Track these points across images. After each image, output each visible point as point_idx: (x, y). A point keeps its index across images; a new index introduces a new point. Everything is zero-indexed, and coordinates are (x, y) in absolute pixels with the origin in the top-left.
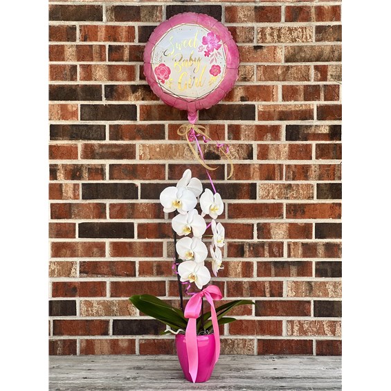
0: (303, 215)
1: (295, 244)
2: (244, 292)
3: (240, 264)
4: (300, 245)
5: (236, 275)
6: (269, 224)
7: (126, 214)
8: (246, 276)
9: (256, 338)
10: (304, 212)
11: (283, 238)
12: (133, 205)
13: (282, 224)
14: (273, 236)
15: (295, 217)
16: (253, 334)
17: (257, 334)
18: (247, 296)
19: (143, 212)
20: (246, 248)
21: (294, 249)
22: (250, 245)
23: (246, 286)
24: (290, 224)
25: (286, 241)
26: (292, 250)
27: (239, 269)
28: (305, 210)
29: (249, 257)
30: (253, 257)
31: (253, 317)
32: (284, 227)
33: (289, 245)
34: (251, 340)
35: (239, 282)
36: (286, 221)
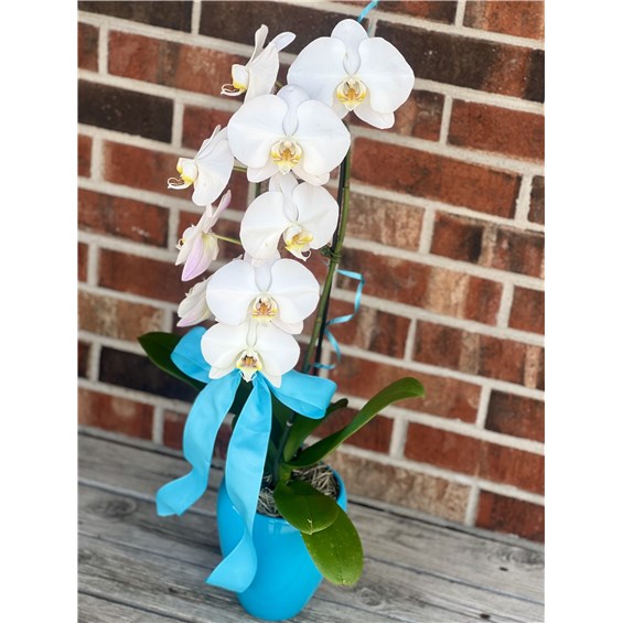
2: (463, 360)
3: (464, 282)
5: (447, 309)
7: (153, 71)
8: (477, 319)
9: (475, 484)
12: (175, 48)
16: (469, 472)
17: (483, 475)
18: (471, 370)
19: (203, 74)
20: (489, 241)
22: (501, 234)
23: (470, 346)
27: (459, 295)
29: (494, 266)
30: (505, 269)
31: (477, 430)
34: (461, 486)
35: (454, 330)
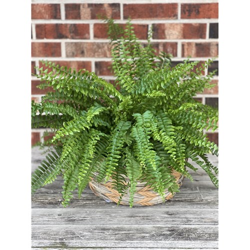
0: (198, 16)
1: (189, 44)
4: (194, 45)
6: (164, 25)
10: (198, 12)
11: (177, 38)
13: (177, 24)
14: (168, 37)
15: (189, 17)
21: (187, 49)
24: (185, 25)
25: (180, 42)
26: (186, 50)
28: (200, 10)
32: (179, 27)
33: (183, 45)
36: (181, 21)
